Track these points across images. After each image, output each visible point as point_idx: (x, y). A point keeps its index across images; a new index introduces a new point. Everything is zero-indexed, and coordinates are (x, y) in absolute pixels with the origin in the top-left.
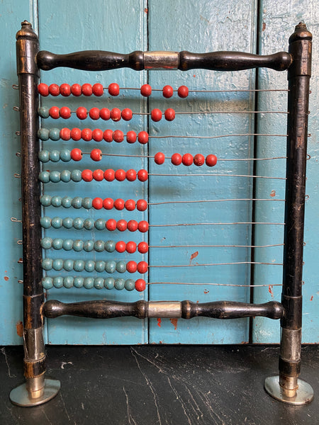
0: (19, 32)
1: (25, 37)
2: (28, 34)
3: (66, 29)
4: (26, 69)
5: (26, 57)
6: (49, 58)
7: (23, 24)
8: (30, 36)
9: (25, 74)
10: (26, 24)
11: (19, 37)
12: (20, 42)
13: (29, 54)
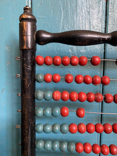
0: (22, 15)
1: (27, 20)
2: (29, 17)
3: (50, 11)
4: (27, 45)
5: (27, 36)
6: (45, 36)
7: (25, 9)
8: (30, 19)
9: (25, 49)
10: (27, 9)
11: (22, 20)
12: (23, 24)
13: (29, 33)
